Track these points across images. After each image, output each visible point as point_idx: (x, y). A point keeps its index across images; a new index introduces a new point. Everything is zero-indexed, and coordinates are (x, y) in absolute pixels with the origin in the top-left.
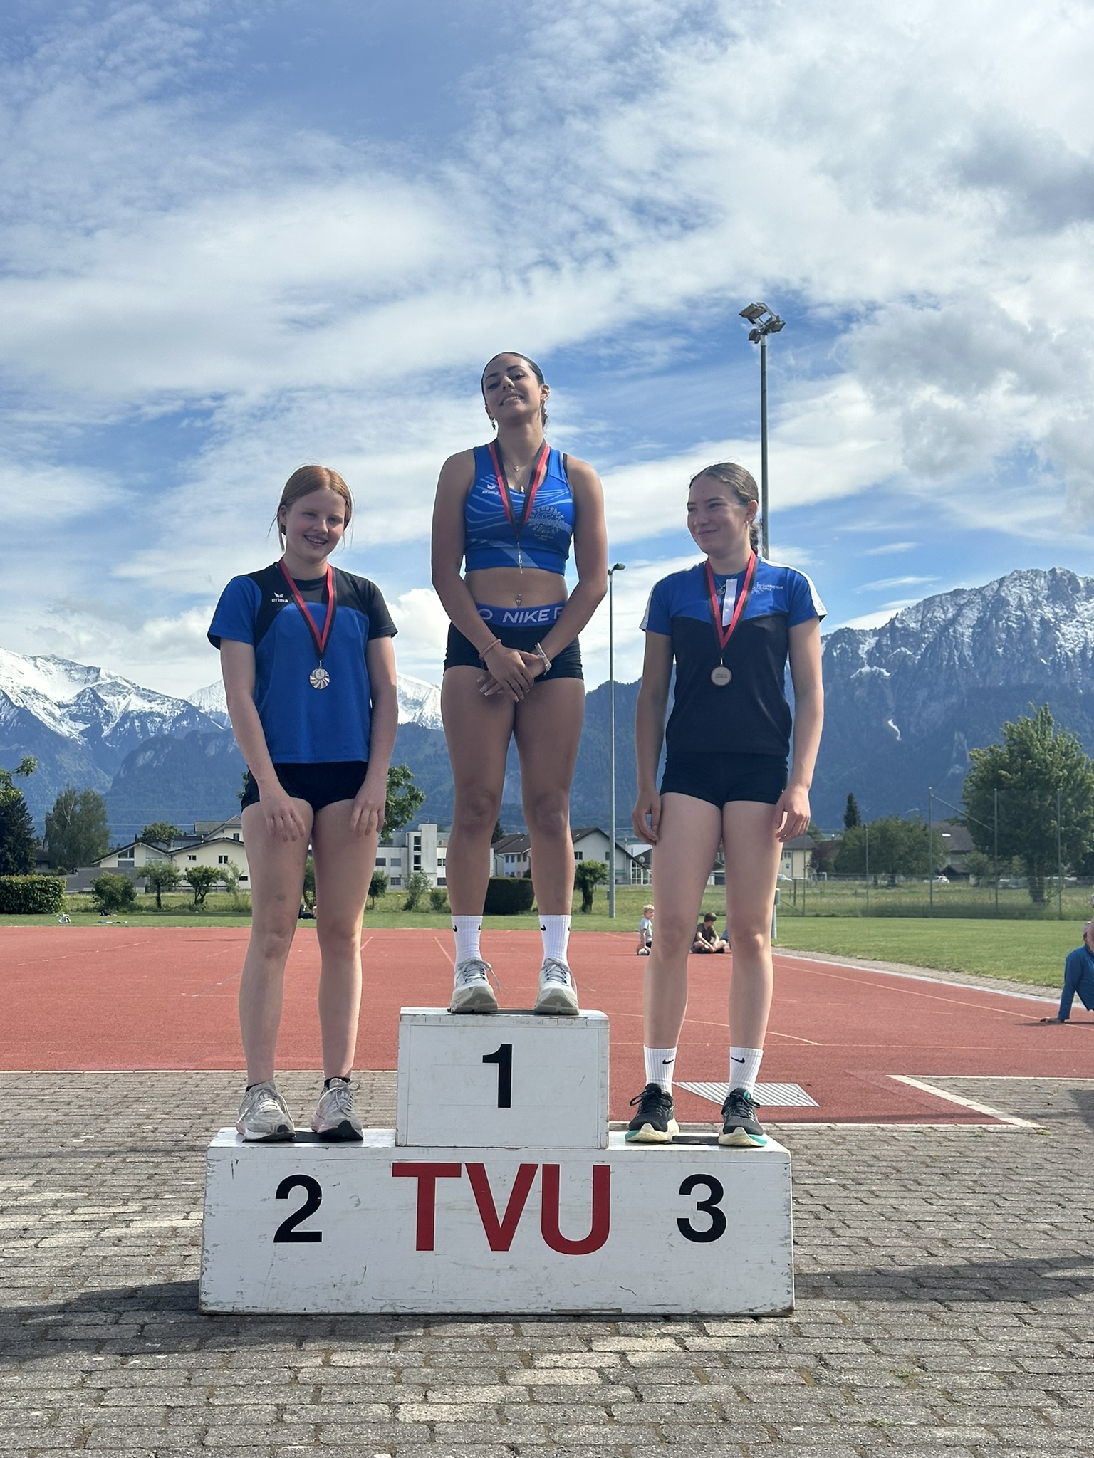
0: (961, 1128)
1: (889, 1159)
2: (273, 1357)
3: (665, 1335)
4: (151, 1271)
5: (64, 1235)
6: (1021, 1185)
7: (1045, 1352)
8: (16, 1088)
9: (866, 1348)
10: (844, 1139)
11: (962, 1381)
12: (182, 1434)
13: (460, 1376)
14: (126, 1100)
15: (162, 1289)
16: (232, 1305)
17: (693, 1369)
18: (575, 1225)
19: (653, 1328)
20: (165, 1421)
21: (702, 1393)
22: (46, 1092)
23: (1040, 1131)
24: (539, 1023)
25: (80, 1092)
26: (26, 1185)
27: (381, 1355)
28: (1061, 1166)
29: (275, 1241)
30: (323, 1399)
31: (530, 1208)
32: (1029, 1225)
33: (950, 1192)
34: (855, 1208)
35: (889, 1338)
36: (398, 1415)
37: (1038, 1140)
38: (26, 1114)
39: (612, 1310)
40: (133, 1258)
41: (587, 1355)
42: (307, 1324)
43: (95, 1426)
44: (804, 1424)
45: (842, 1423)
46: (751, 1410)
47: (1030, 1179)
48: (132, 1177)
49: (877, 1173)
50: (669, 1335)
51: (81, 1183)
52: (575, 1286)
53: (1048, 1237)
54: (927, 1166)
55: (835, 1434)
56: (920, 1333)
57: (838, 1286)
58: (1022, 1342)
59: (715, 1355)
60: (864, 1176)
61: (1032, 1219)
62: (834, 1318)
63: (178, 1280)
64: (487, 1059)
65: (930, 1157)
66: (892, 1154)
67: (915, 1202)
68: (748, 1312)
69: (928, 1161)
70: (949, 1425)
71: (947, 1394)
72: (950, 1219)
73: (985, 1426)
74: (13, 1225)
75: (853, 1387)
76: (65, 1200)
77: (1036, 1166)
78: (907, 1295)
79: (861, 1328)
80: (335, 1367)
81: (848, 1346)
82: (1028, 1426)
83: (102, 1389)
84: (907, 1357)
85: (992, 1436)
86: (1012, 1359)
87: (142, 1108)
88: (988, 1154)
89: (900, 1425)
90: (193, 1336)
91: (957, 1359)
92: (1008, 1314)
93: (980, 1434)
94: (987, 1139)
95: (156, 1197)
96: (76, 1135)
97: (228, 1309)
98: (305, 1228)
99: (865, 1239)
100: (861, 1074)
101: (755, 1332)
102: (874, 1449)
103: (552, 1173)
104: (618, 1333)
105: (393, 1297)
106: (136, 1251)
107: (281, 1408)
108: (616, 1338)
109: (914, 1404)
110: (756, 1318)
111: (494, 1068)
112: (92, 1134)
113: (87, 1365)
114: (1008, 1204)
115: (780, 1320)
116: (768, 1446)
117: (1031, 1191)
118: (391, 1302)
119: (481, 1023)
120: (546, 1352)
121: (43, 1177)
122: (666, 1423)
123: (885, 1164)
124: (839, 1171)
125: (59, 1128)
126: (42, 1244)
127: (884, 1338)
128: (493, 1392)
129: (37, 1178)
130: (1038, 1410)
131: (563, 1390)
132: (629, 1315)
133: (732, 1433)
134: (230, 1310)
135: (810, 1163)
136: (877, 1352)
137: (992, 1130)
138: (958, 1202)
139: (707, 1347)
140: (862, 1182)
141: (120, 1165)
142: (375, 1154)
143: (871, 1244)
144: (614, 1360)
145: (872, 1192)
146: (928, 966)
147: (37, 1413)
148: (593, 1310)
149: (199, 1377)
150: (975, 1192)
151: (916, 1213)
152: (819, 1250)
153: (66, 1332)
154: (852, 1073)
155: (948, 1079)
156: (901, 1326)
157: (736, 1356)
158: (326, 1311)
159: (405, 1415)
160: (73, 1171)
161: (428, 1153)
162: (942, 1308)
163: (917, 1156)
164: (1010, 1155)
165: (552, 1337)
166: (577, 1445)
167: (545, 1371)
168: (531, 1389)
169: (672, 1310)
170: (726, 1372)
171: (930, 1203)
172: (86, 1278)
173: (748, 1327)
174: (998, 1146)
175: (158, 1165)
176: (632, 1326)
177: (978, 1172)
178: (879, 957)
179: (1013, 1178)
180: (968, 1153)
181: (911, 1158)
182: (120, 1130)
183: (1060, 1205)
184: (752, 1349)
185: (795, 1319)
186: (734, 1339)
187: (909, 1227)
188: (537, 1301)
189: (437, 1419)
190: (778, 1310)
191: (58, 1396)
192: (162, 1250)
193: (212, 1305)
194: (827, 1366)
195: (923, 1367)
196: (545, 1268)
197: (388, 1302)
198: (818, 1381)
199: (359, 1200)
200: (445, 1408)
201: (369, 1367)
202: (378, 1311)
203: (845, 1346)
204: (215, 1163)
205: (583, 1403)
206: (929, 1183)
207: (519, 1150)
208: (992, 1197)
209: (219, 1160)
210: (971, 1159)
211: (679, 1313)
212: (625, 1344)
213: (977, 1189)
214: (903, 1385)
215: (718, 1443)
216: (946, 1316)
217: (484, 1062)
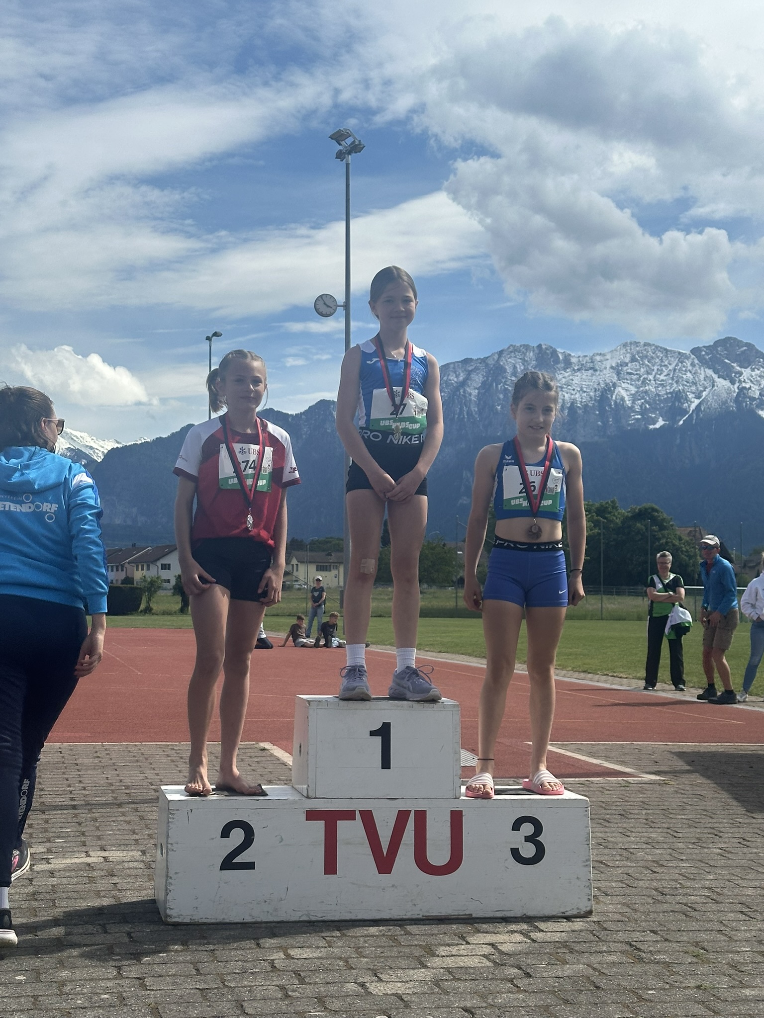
0: (609, 780)
2: (246, 953)
3: (513, 932)
6: (679, 821)
9: (658, 937)
11: (737, 957)
13: (391, 963)
15: (119, 908)
16: (190, 917)
17: (550, 954)
18: (438, 855)
19: (501, 927)
21: (568, 970)
23: (667, 782)
24: (410, 707)
27: (322, 950)
28: (698, 807)
29: (221, 869)
30: (307, 981)
31: (406, 842)
32: (706, 850)
33: (634, 827)
35: (668, 930)
36: (369, 990)
37: (669, 789)
39: (465, 915)
41: (469, 947)
42: (250, 930)
44: (653, 989)
45: (678, 988)
46: (611, 981)
47: (683, 817)
50: (516, 932)
52: (439, 898)
53: (725, 858)
55: (679, 994)
56: (686, 926)
57: (607, 895)
59: (557, 944)
61: (704, 845)
62: (620, 917)
63: (126, 901)
64: (373, 733)
65: (603, 802)
67: (616, 834)
68: (561, 914)
69: (604, 805)
70: (750, 987)
71: (733, 967)
72: (649, 847)
75: (668, 964)
77: (681, 808)
78: (658, 900)
79: (644, 923)
81: (644, 936)
83: (139, 978)
84: (689, 942)
88: (641, 799)
89: (717, 988)
90: (173, 940)
91: (723, 943)
92: (736, 912)
94: (633, 789)
97: (187, 920)
98: (242, 860)
100: (508, 742)
101: (573, 928)
103: (421, 816)
104: (479, 931)
105: (309, 909)
106: (73, 881)
107: (282, 988)
108: (480, 934)
109: (717, 973)
110: (568, 918)
111: (378, 740)
114: (681, 835)
115: (585, 920)
116: (640, 1004)
117: (690, 826)
118: (306, 913)
119: (368, 708)
120: (438, 945)
122: (560, 991)
127: (664, 930)
128: (423, 973)
131: (470, 971)
132: (477, 918)
133: (610, 996)
134: (191, 921)
136: (666, 940)
137: (632, 782)
138: (646, 835)
139: (548, 939)
142: (294, 804)
144: (487, 950)
147: (106, 996)
148: (454, 915)
149: (203, 968)
150: (652, 827)
151: (622, 843)
155: (571, 744)
156: (670, 922)
157: (573, 944)
158: (259, 920)
159: (374, 990)
161: (331, 803)
162: (689, 909)
164: (657, 800)
165: (434, 935)
167: (447, 958)
168: (448, 970)
169: (508, 914)
170: (574, 956)
171: (627, 836)
172: (52, 901)
173: (565, 925)
174: (644, 793)
176: (485, 926)
177: (644, 812)
179: (671, 816)
180: (627, 799)
183: (716, 835)
184: (581, 940)
185: (596, 919)
186: (563, 934)
187: (625, 853)
188: (412, 910)
189: (399, 992)
190: (582, 913)
191: (110, 984)
192: (92, 880)
193: (176, 917)
194: (639, 949)
195: (703, 949)
196: (418, 886)
197: (304, 912)
198: (641, 960)
199: (282, 840)
200: (398, 984)
201: (321, 958)
202: (298, 919)
203: (642, 936)
204: (175, 812)
205: (491, 979)
206: (615, 821)
207: (397, 800)
208: (665, 830)
209: (178, 810)
210: (632, 803)
211: (512, 916)
212: (490, 938)
213: (652, 825)
214: (700, 961)
215: (604, 1003)
216: (693, 914)
217: (371, 735)
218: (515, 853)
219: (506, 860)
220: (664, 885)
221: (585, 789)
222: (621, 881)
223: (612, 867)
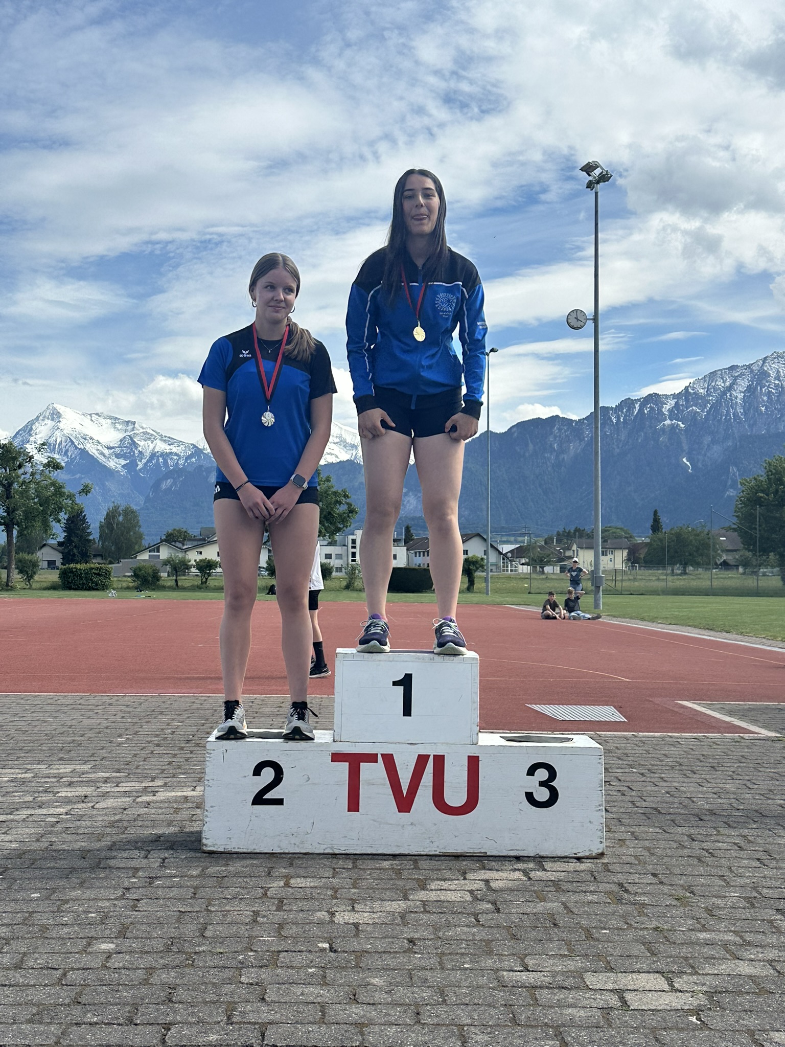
0: (725, 736)
1: (674, 756)
2: (251, 881)
3: (516, 870)
4: (170, 824)
5: (112, 800)
6: (766, 774)
7: (778, 884)
8: (80, 704)
9: (654, 880)
10: (644, 743)
11: (719, 902)
12: (190, 929)
13: (377, 895)
14: (153, 713)
15: (177, 836)
16: (223, 847)
17: (535, 892)
18: (456, 795)
19: (508, 865)
20: (179, 920)
21: (540, 907)
22: (100, 707)
23: (780, 738)
24: (431, 659)
25: (123, 708)
26: (86, 767)
27: (323, 880)
29: (253, 804)
30: (284, 908)
31: (425, 784)
32: (770, 801)
33: (716, 779)
34: (649, 788)
35: (670, 873)
36: (334, 919)
37: (778, 745)
38: (86, 722)
39: (480, 853)
40: (157, 816)
41: (463, 882)
42: (274, 859)
43: (131, 923)
44: (609, 929)
45: (636, 928)
46: (573, 919)
47: (773, 771)
48: (159, 763)
49: (666, 765)
50: (519, 870)
51: (123, 766)
52: (455, 836)
53: (783, 809)
54: (701, 761)
55: (630, 935)
56: (692, 871)
57: (636, 839)
58: (762, 877)
59: (550, 883)
60: (656, 768)
61: (772, 797)
62: (632, 860)
63: (187, 830)
64: (395, 683)
65: (703, 755)
66: (677, 753)
67: (692, 785)
68: (573, 855)
69: (702, 758)
70: (709, 931)
71: (709, 911)
72: (715, 796)
73: (734, 932)
74: (77, 794)
75: (644, 905)
76: (113, 777)
77: (776, 762)
78: (683, 846)
79: (651, 866)
80: (292, 888)
81: (641, 878)
82: (763, 932)
83: (137, 900)
84: (682, 886)
85: (738, 939)
86: (755, 888)
87: (165, 719)
88: (743, 754)
89: (675, 930)
90: (197, 866)
91: (716, 888)
92: (753, 859)
93: (730, 937)
94: (743, 744)
95: (173, 777)
96: (120, 736)
98: (272, 796)
99: (655, 809)
100: (658, 700)
101: (578, 869)
102: (656, 945)
103: (439, 761)
104: (484, 868)
105: (333, 842)
106: (160, 811)
107: (256, 913)
108: (483, 871)
109: (686, 916)
110: (579, 859)
111: (401, 689)
112: (130, 735)
113: (126, 884)
114: (756, 786)
115: (595, 860)
116: (584, 942)
117: (772, 779)
118: (330, 846)
120: (435, 880)
121: (97, 763)
122: (516, 926)
123: (671, 760)
124: (639, 764)
125: (108, 731)
126: (97, 806)
127: (667, 874)
128: (399, 905)
129: (93, 763)
130: (771, 922)
131: (446, 904)
132: (492, 856)
133: (560, 934)
134: (222, 850)
135: (619, 758)
136: (661, 883)
137: (747, 738)
138: (721, 785)
139: (545, 878)
140: (655, 771)
141: (149, 756)
142: (321, 748)
143: (660, 812)
144: (481, 885)
145: (662, 778)
146: (707, 629)
147: (93, 915)
148: (467, 853)
149: (201, 893)
150: (733, 779)
151: (691, 792)
152: (624, 816)
153: (112, 863)
154: (651, 699)
155: (718, 704)
156: (678, 866)
157: (565, 883)
158: (287, 851)
159: (339, 918)
160: (117, 759)
161: (355, 746)
162: (707, 855)
163: (694, 755)
164: (759, 754)
165: (439, 870)
166: (455, 940)
167: (434, 892)
168: (424, 903)
169: (521, 854)
170: (557, 894)
171: (701, 786)
172: (126, 828)
173: (573, 866)
174: (751, 748)
175: (175, 756)
176: (493, 863)
177: (737, 765)
178: (673, 622)
179: (761, 769)
180: (730, 753)
181: (689, 756)
182: (149, 733)
184: (576, 880)
185: (605, 861)
186: (563, 873)
187: (686, 801)
188: (430, 847)
189: (361, 922)
190: (594, 854)
191: (107, 904)
192: (177, 811)
193: (210, 846)
194: (626, 891)
195: (692, 892)
196: (435, 824)
197: (328, 846)
198: (620, 901)
199: (309, 778)
200: (366, 915)
201: (316, 887)
202: (322, 852)
203: (639, 878)
204: (212, 752)
205: (459, 913)
206: (702, 772)
207: (417, 745)
208: (745, 782)
209: (214, 750)
210: (731, 757)
211: (526, 855)
212: (487, 875)
213: (735, 777)
214: (678, 904)
215: (551, 940)
216: (710, 860)
217: (393, 685)
218: (530, 797)
219: (521, 803)
220: (701, 832)
222: (660, 828)
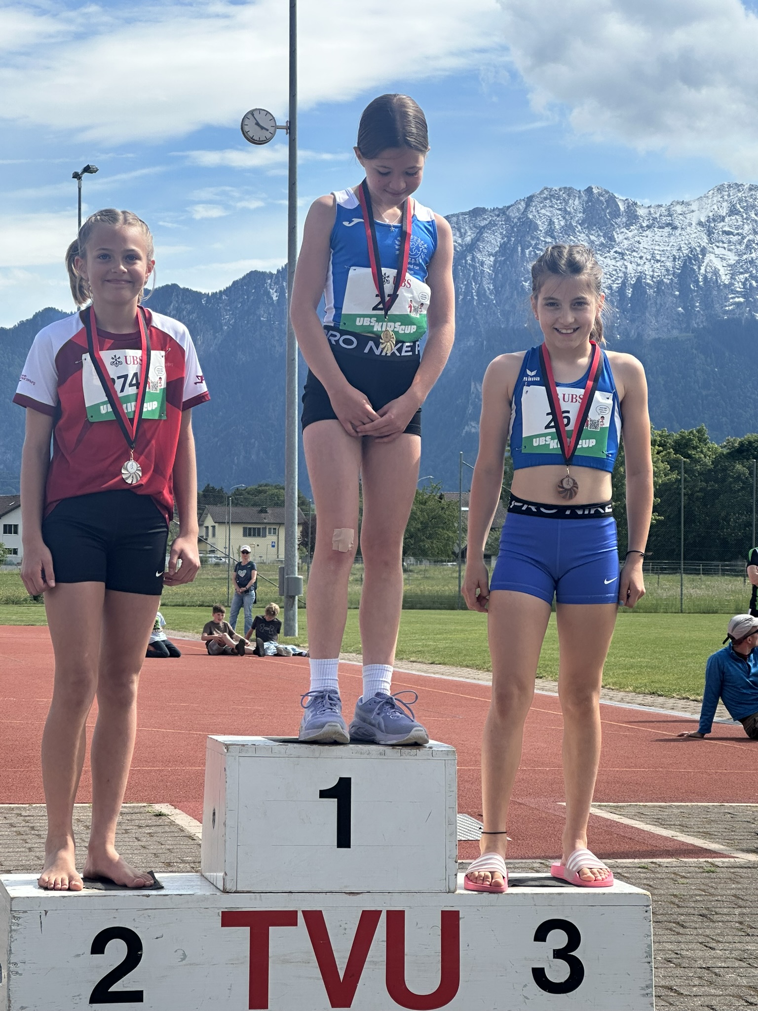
0: (686, 863)
18: (422, 977)
24: (381, 754)
29: (92, 1001)
31: (374, 959)
33: (723, 935)
54: (679, 906)
64: (324, 794)
65: (675, 896)
67: (693, 946)
69: (676, 900)
72: (744, 965)
88: (733, 891)
94: (721, 875)
98: (124, 987)
99: (670, 989)
100: (531, 802)
103: (396, 919)
111: (332, 804)
119: (317, 754)
137: (720, 864)
138: (739, 946)
142: (202, 901)
143: (680, 994)
150: (749, 935)
151: (703, 959)
154: (520, 801)
155: (627, 806)
161: (261, 900)
163: (660, 895)
171: (710, 948)
174: (738, 882)
177: (737, 911)
180: (712, 891)
187: (706, 974)
199: (184, 955)
204: (21, 915)
206: (693, 925)
207: (361, 895)
209: (25, 912)
210: (719, 898)
213: (749, 931)
217: (321, 797)
218: (539, 975)
219: (525, 986)
221: (648, 875)
223: (686, 995)
